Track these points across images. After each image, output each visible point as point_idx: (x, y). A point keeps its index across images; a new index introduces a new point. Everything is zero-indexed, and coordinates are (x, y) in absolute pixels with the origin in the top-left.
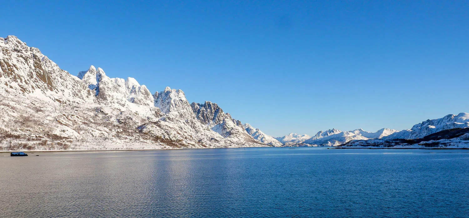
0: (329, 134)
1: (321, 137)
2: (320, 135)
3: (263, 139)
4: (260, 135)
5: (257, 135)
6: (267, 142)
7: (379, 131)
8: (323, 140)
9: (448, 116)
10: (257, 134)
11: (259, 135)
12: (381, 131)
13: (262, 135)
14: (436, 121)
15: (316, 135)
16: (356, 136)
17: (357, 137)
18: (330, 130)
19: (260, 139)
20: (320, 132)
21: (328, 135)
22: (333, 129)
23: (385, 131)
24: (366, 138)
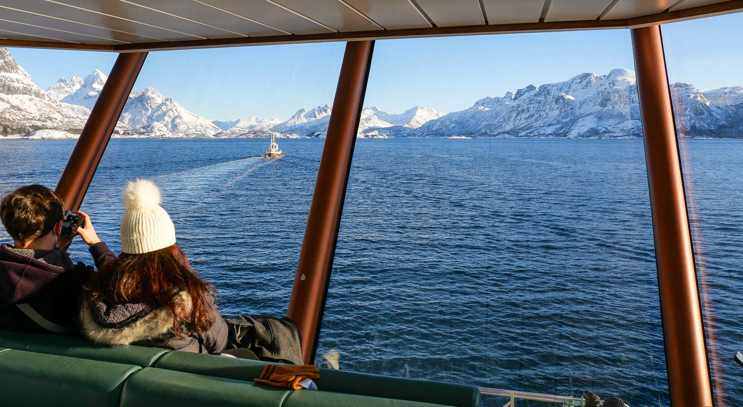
0: (317, 115)
1: (303, 120)
2: (302, 116)
3: (178, 120)
4: (171, 111)
5: (164, 110)
6: (185, 126)
7: (408, 112)
8: (308, 125)
9: (582, 77)
10: (164, 108)
11: (168, 111)
12: (411, 113)
13: (175, 112)
14: (555, 88)
15: (293, 117)
16: (370, 120)
17: (372, 120)
18: (319, 107)
19: (170, 120)
20: (302, 111)
21: (316, 117)
22: (326, 106)
23: (419, 112)
24: (388, 123)
